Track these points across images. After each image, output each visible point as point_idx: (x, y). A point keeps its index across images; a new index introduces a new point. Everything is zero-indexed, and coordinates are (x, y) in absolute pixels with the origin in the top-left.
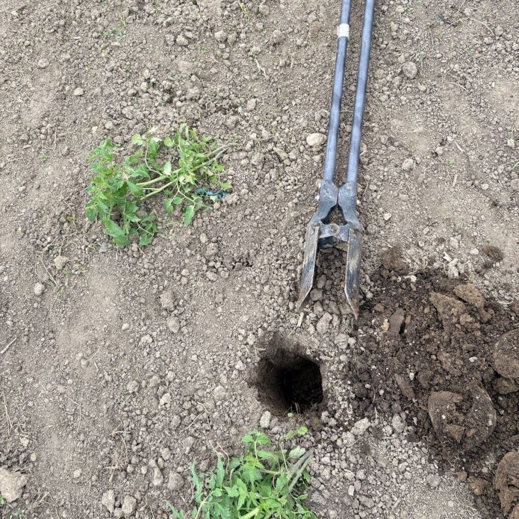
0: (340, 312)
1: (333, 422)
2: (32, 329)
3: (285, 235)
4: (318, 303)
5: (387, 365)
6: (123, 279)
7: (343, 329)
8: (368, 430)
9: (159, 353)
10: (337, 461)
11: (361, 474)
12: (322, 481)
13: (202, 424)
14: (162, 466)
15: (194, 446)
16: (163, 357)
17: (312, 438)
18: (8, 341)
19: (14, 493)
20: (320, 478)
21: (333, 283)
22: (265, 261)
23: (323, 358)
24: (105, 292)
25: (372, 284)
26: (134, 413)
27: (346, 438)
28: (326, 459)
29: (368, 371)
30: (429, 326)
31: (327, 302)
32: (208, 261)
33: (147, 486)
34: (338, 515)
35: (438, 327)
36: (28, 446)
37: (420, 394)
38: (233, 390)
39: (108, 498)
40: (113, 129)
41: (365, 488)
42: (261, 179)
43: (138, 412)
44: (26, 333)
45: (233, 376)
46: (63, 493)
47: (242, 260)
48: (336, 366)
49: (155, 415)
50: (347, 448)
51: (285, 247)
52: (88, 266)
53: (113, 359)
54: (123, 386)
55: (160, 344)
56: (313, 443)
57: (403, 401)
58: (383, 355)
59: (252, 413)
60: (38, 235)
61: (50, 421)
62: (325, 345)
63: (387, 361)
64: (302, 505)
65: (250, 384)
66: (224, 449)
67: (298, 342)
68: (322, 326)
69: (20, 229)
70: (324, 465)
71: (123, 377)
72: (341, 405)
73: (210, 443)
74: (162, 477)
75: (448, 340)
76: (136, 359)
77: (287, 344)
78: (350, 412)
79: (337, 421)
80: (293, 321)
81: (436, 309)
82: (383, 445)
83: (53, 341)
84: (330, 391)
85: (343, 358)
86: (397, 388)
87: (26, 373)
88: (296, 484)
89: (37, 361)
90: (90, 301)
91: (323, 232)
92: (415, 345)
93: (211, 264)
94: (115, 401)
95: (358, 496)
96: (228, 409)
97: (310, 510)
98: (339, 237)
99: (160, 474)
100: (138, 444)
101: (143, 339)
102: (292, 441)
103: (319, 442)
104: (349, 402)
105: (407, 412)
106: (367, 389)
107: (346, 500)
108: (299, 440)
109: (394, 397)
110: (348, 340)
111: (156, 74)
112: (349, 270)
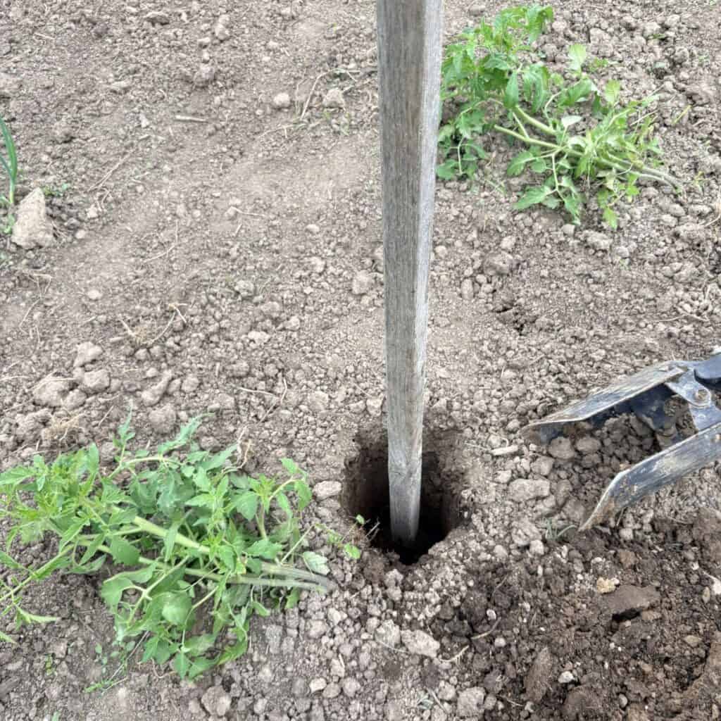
0: (564, 505)
1: (396, 593)
2: (229, 129)
3: (608, 351)
4: (551, 461)
5: (547, 626)
6: (371, 182)
7: (543, 524)
8: (423, 658)
9: (312, 290)
10: (344, 636)
11: (351, 686)
12: (302, 626)
13: (260, 404)
14: (171, 390)
15: (225, 412)
16: (309, 298)
17: (351, 575)
18: (194, 114)
19: (26, 236)
20: (303, 621)
21: (597, 466)
22: (548, 346)
23: (476, 519)
24: (338, 175)
25: (648, 528)
26: (213, 310)
27: (387, 629)
28: (337, 616)
29: (514, 603)
30: (667, 660)
31: (563, 474)
32: (481, 271)
33: (134, 388)
34: (270, 685)
35: (679, 677)
36: (90, 219)
37: (546, 711)
38: (335, 418)
39: (89, 351)
40: (558, 34)
41: (336, 706)
42: (663, 260)
43: (218, 315)
44: (219, 126)
45: (352, 406)
46: (60, 297)
47: (519, 316)
48: (479, 547)
49: (229, 339)
50: (374, 639)
51: (591, 363)
52: (355, 132)
53: (261, 243)
54: (237, 276)
55: (324, 284)
56: (343, 582)
57: (513, 687)
58: (556, 610)
59: (322, 465)
60: (346, 51)
61: (135, 225)
62: (497, 511)
63: (553, 622)
64: (248, 618)
65: (358, 438)
66: (249, 452)
67: (467, 470)
68: (523, 487)
69: (338, 28)
70: (326, 617)
71: (248, 268)
72: (428, 591)
73: (243, 430)
74: (158, 399)
75: (674, 709)
76: (282, 268)
77: (449, 460)
78: (429, 613)
79: (402, 600)
80: (494, 440)
81: (707, 656)
82: (419, 696)
83: (231, 160)
84: (436, 563)
85: (500, 551)
86: (527, 665)
87: (171, 160)
88: (272, 588)
89: (195, 161)
90: (312, 166)
91: (680, 384)
92: (616, 654)
93: (481, 278)
94: (212, 278)
95: (316, 701)
96: (305, 425)
97: (249, 634)
98: (693, 413)
99: (161, 392)
100: (178, 344)
101: (315, 260)
102: (326, 547)
103: (353, 590)
104: (442, 603)
105: (501, 706)
106: (486, 616)
107: (299, 683)
108: (335, 556)
109: (509, 666)
110: (533, 539)
111: (683, 31)
112: (654, 461)
